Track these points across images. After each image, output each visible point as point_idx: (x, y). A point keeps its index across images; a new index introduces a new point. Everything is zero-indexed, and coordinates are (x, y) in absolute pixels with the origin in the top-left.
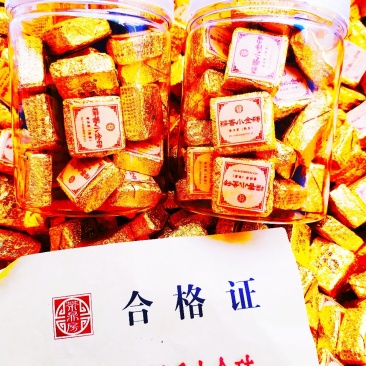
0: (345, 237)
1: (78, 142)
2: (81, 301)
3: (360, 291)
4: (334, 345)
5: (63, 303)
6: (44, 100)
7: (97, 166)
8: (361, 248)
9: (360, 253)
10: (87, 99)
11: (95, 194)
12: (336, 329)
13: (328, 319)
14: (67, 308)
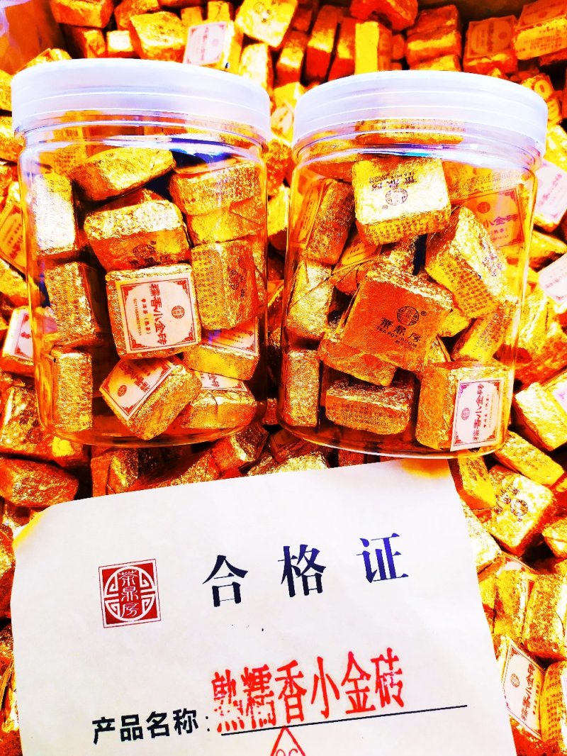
0: (536, 464)
1: (131, 337)
2: (141, 571)
3: (559, 547)
4: (518, 630)
5: (115, 575)
6: (77, 272)
7: (159, 370)
8: (561, 480)
9: (559, 489)
10: (142, 271)
11: (157, 414)
12: (522, 606)
13: (510, 591)
14: (120, 582)
